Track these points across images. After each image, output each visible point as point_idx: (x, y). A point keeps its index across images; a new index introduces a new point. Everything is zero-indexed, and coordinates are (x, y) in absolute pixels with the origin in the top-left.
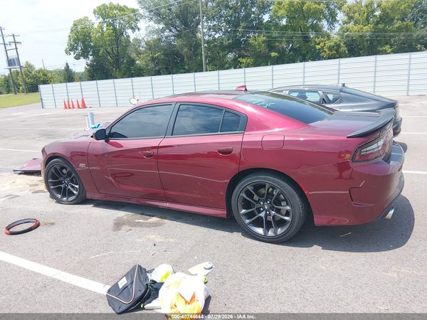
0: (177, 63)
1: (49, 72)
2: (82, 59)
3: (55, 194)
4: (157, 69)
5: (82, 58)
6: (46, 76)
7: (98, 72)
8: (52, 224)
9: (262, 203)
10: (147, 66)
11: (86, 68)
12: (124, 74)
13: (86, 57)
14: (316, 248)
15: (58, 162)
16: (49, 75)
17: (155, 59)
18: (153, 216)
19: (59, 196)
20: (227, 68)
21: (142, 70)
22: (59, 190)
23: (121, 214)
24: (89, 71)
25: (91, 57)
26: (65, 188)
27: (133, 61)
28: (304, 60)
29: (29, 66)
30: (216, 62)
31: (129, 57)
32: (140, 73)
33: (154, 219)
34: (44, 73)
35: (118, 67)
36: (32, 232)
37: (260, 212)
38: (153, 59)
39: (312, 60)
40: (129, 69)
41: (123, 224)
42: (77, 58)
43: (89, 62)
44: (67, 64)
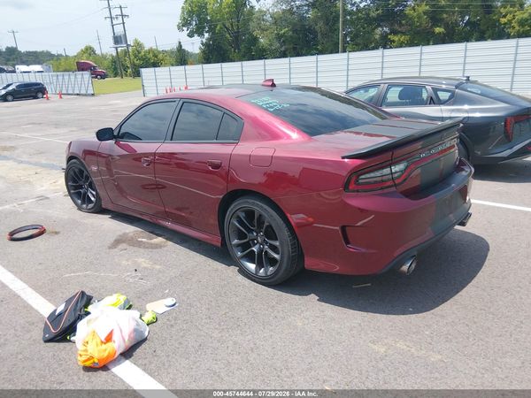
0: (308, 42)
1: (159, 52)
2: (196, 37)
3: (76, 199)
4: (283, 49)
5: (196, 35)
6: (156, 57)
7: (215, 53)
8: (57, 233)
9: (255, 234)
10: (271, 45)
11: (200, 48)
12: (244, 56)
13: (201, 34)
14: (313, 297)
15: (75, 163)
16: (160, 56)
17: (282, 36)
18: (160, 236)
19: (80, 202)
20: (373, 49)
21: (264, 50)
22: (79, 195)
23: (130, 229)
24: (203, 52)
25: (206, 35)
26: (86, 193)
27: (255, 39)
28: (481, 38)
29: (138, 45)
30: (359, 41)
31: (251, 34)
32: (261, 55)
33: (160, 240)
34: (155, 53)
35: (237, 47)
36: (34, 239)
37: (255, 245)
38: (279, 37)
39: (493, 39)
40: (250, 50)
41: (124, 242)
42: (190, 35)
43: (204, 41)
44: (180, 43)
